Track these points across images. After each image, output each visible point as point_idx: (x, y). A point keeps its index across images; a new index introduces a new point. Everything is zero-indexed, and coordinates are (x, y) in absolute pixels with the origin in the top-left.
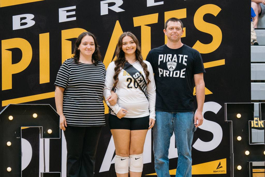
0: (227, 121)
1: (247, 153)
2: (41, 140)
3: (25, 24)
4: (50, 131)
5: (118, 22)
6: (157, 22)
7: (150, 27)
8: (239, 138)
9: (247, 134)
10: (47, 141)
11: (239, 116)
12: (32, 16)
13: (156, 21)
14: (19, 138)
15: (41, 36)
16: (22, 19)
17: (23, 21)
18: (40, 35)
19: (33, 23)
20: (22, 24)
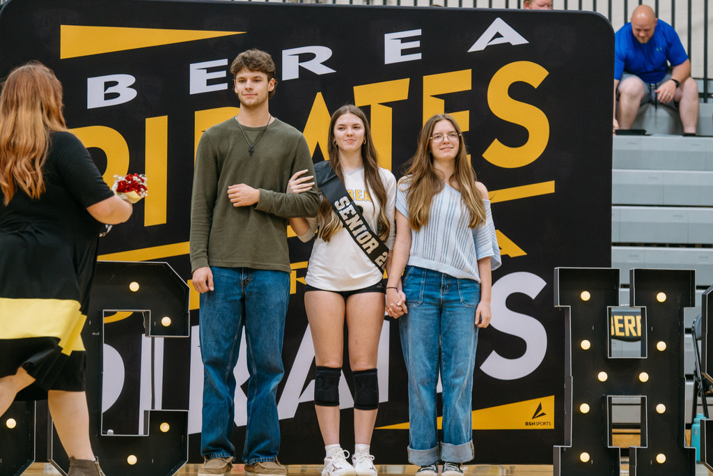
0: (559, 306)
1: (603, 376)
2: (146, 341)
3: (116, 95)
4: (166, 321)
5: (319, 96)
6: (407, 98)
7: (391, 109)
8: (586, 345)
9: (602, 337)
10: (160, 341)
11: (586, 296)
12: (131, 79)
13: (405, 96)
14: (98, 334)
15: (150, 122)
16: (108, 85)
17: (111, 90)
18: (148, 120)
19: (132, 94)
20: (108, 97)
